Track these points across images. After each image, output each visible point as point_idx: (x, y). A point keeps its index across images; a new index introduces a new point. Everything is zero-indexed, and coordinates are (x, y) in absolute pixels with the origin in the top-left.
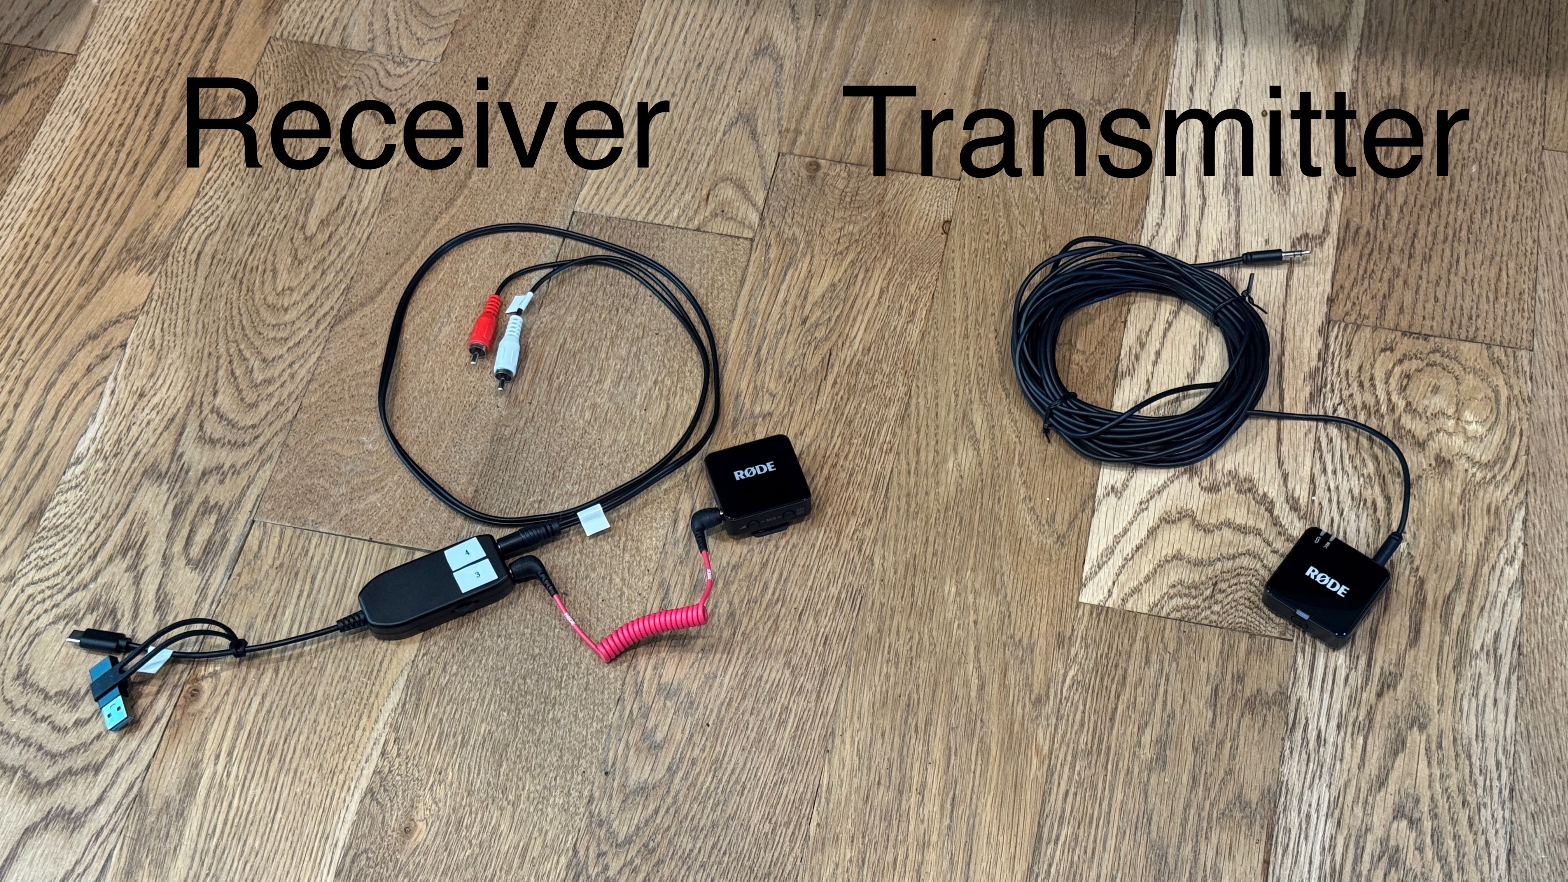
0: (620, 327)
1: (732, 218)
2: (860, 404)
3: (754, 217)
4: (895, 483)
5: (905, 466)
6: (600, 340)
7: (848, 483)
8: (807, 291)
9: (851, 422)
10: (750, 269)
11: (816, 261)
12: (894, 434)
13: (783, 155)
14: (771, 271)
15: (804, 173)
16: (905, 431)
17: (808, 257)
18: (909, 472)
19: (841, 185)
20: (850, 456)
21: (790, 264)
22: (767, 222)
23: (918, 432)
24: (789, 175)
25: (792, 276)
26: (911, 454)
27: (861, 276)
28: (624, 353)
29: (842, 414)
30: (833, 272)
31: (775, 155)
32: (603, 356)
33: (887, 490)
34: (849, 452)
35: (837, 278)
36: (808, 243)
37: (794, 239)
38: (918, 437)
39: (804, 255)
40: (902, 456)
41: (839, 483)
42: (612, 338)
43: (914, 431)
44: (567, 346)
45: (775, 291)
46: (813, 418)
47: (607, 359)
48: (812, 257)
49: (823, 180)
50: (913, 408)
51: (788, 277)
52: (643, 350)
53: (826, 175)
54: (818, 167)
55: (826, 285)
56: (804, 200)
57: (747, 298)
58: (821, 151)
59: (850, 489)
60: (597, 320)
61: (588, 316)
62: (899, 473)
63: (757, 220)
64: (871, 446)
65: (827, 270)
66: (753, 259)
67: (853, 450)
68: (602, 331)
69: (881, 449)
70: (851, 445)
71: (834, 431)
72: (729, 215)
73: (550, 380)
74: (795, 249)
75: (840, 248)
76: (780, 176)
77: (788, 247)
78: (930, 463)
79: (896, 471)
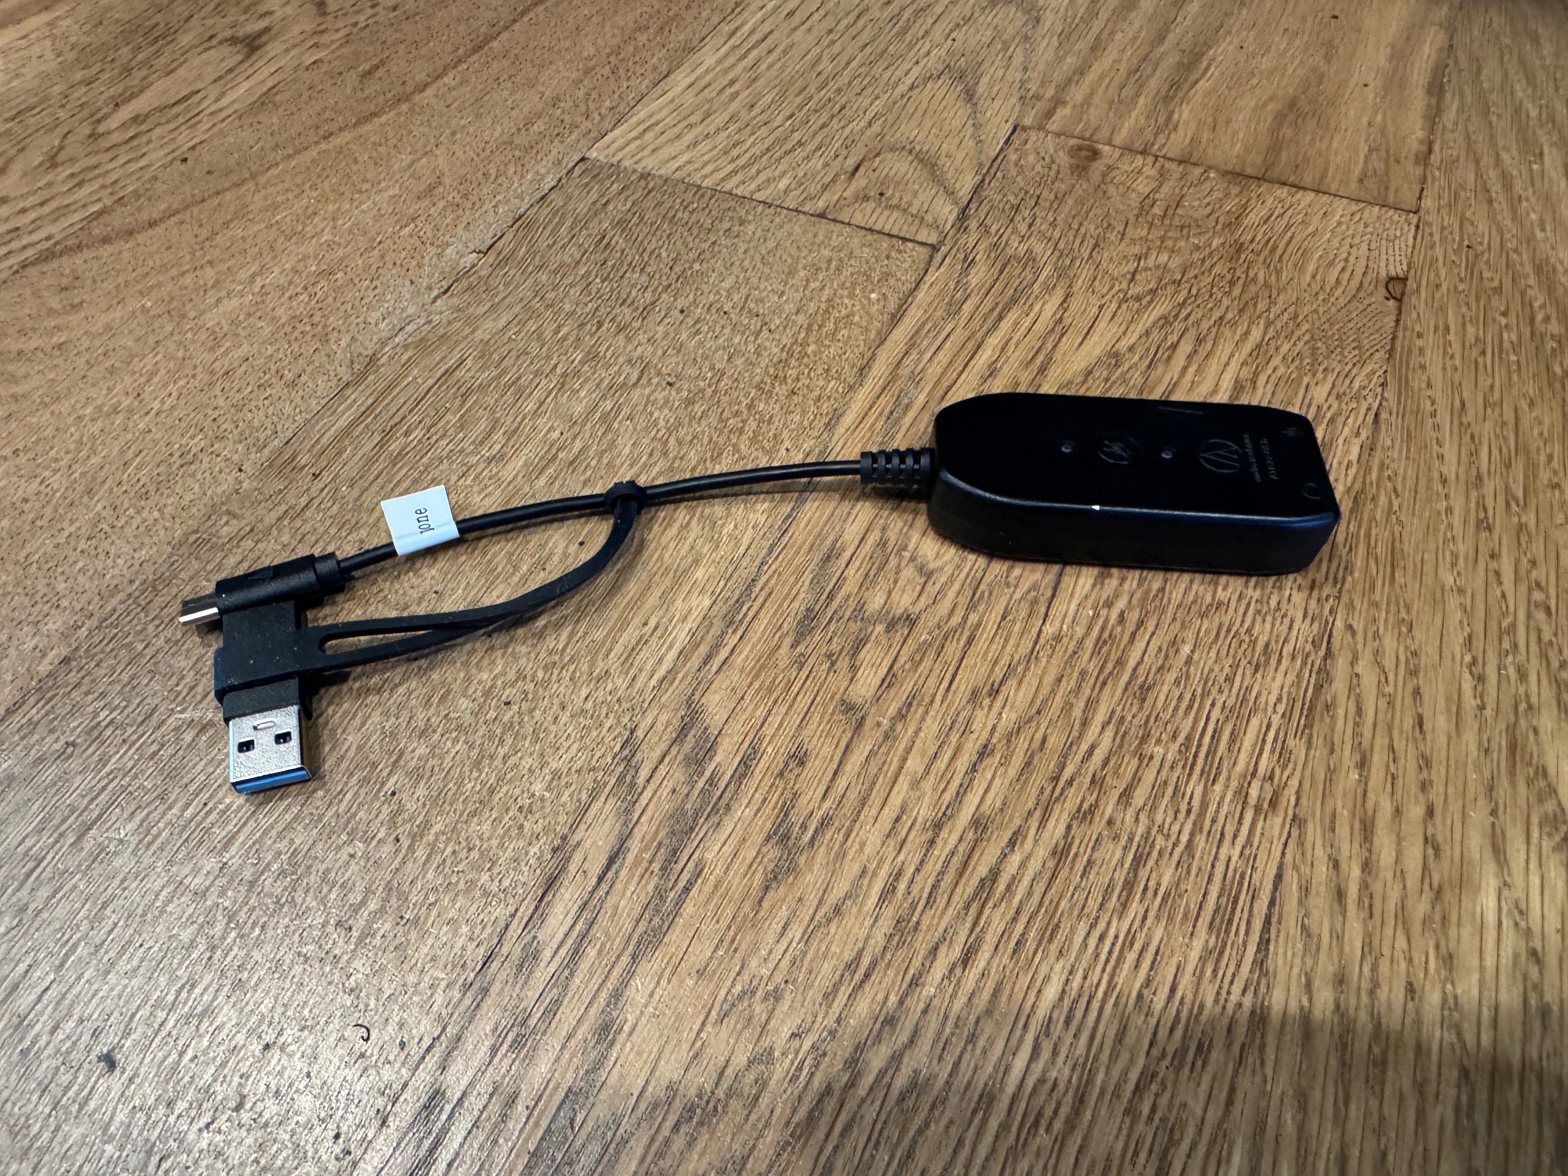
0: (592, 357)
1: (898, 207)
2: (1175, 644)
3: (947, 212)
4: (1291, 924)
5: (1322, 869)
6: (536, 374)
7: (1129, 885)
8: (1049, 358)
9: (1145, 689)
10: (921, 296)
11: (1075, 304)
12: (1284, 756)
13: (1024, 129)
14: (967, 308)
15: (1063, 159)
16: (1319, 752)
17: (1058, 295)
18: (1340, 895)
19: (1143, 186)
20: (1140, 796)
21: (1014, 301)
22: (973, 224)
23: (1363, 764)
24: (1031, 158)
25: (1016, 324)
26: (1343, 832)
27: (1185, 348)
28: (578, 409)
29: (1120, 663)
30: (1115, 330)
31: (1007, 128)
32: (531, 406)
33: (1264, 943)
34: (1136, 779)
35: (1124, 345)
36: (1061, 272)
37: (1030, 258)
38: (1364, 780)
39: (1049, 289)
40: (1314, 831)
41: (1098, 880)
42: (565, 375)
43: (1348, 758)
44: (459, 374)
45: (970, 345)
46: (1031, 656)
47: (536, 414)
48: (1067, 297)
49: (1104, 175)
50: (1339, 686)
51: (1006, 325)
52: (626, 411)
53: (1110, 168)
54: (1095, 154)
55: (1097, 352)
56: (1061, 199)
57: (901, 348)
58: (1104, 133)
59: (1135, 907)
60: (547, 334)
61: (532, 326)
62: (1305, 890)
63: (952, 218)
64: (1210, 778)
65: (1101, 325)
66: (929, 279)
67: (1149, 776)
68: (549, 357)
69: (1242, 794)
70: (1145, 760)
71: (1091, 704)
72: (895, 201)
73: (387, 435)
74: (1028, 275)
75: (1135, 290)
76: (1013, 157)
77: (1014, 269)
78: (1412, 881)
79: (1292, 881)
